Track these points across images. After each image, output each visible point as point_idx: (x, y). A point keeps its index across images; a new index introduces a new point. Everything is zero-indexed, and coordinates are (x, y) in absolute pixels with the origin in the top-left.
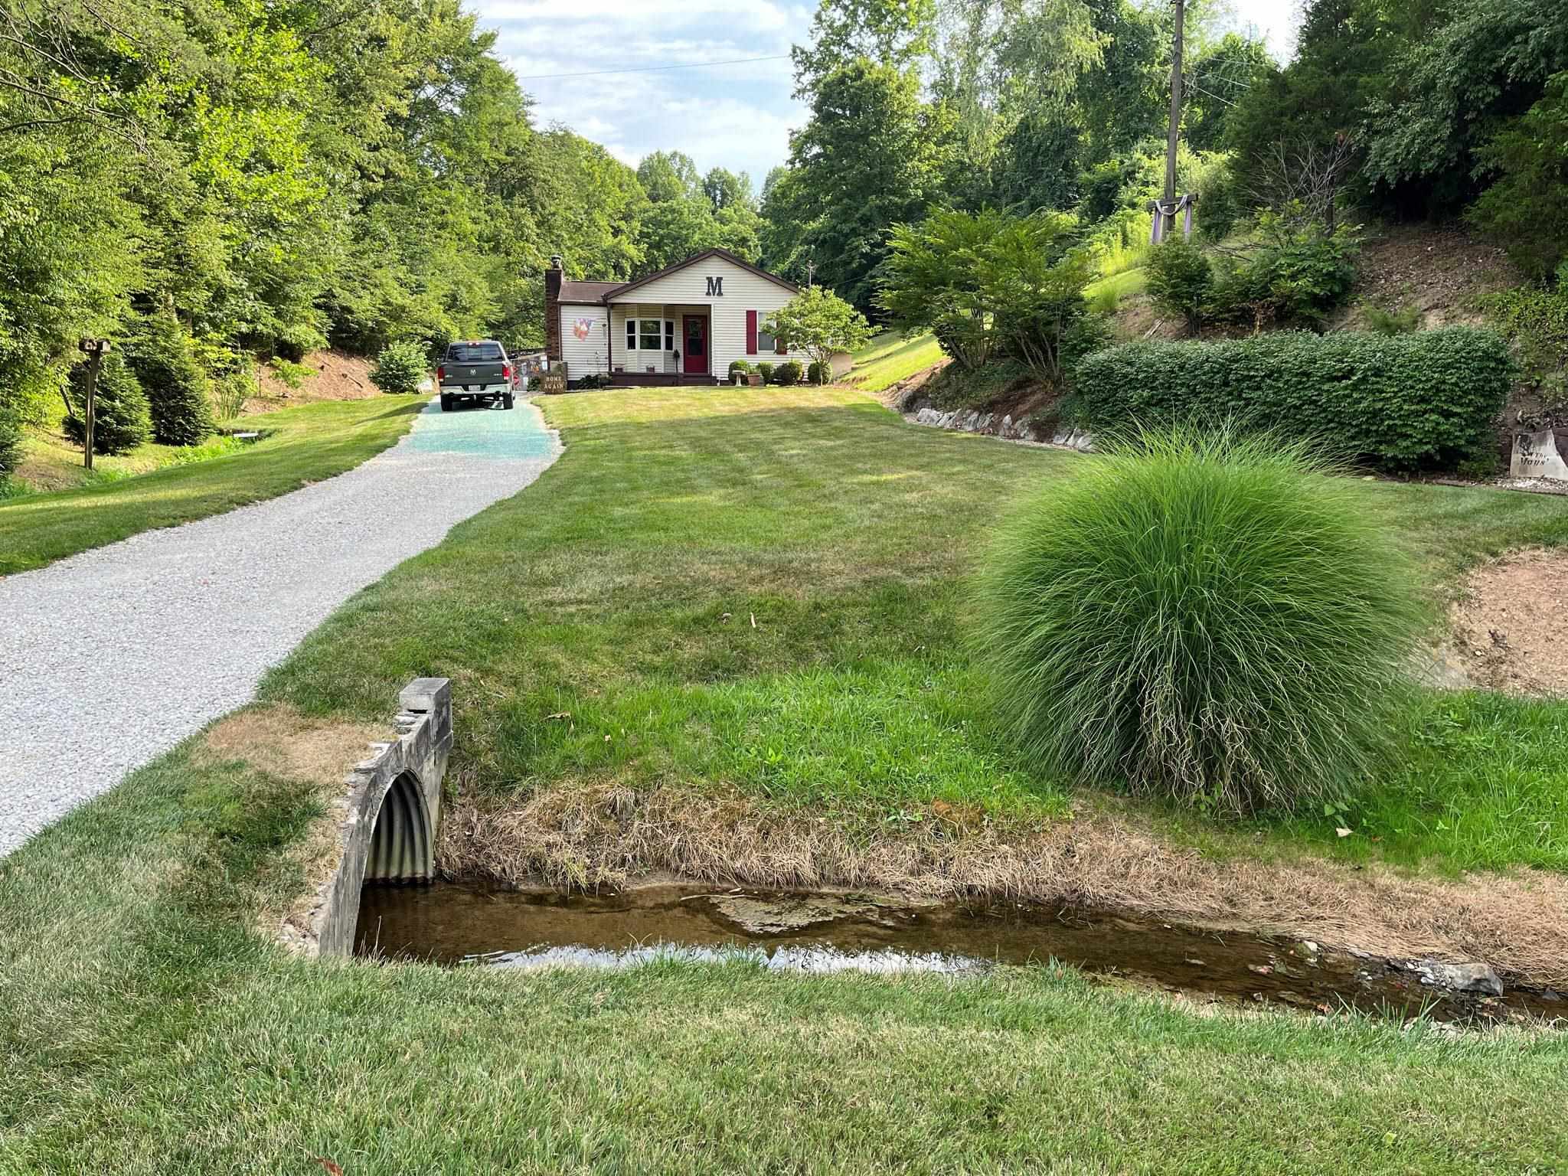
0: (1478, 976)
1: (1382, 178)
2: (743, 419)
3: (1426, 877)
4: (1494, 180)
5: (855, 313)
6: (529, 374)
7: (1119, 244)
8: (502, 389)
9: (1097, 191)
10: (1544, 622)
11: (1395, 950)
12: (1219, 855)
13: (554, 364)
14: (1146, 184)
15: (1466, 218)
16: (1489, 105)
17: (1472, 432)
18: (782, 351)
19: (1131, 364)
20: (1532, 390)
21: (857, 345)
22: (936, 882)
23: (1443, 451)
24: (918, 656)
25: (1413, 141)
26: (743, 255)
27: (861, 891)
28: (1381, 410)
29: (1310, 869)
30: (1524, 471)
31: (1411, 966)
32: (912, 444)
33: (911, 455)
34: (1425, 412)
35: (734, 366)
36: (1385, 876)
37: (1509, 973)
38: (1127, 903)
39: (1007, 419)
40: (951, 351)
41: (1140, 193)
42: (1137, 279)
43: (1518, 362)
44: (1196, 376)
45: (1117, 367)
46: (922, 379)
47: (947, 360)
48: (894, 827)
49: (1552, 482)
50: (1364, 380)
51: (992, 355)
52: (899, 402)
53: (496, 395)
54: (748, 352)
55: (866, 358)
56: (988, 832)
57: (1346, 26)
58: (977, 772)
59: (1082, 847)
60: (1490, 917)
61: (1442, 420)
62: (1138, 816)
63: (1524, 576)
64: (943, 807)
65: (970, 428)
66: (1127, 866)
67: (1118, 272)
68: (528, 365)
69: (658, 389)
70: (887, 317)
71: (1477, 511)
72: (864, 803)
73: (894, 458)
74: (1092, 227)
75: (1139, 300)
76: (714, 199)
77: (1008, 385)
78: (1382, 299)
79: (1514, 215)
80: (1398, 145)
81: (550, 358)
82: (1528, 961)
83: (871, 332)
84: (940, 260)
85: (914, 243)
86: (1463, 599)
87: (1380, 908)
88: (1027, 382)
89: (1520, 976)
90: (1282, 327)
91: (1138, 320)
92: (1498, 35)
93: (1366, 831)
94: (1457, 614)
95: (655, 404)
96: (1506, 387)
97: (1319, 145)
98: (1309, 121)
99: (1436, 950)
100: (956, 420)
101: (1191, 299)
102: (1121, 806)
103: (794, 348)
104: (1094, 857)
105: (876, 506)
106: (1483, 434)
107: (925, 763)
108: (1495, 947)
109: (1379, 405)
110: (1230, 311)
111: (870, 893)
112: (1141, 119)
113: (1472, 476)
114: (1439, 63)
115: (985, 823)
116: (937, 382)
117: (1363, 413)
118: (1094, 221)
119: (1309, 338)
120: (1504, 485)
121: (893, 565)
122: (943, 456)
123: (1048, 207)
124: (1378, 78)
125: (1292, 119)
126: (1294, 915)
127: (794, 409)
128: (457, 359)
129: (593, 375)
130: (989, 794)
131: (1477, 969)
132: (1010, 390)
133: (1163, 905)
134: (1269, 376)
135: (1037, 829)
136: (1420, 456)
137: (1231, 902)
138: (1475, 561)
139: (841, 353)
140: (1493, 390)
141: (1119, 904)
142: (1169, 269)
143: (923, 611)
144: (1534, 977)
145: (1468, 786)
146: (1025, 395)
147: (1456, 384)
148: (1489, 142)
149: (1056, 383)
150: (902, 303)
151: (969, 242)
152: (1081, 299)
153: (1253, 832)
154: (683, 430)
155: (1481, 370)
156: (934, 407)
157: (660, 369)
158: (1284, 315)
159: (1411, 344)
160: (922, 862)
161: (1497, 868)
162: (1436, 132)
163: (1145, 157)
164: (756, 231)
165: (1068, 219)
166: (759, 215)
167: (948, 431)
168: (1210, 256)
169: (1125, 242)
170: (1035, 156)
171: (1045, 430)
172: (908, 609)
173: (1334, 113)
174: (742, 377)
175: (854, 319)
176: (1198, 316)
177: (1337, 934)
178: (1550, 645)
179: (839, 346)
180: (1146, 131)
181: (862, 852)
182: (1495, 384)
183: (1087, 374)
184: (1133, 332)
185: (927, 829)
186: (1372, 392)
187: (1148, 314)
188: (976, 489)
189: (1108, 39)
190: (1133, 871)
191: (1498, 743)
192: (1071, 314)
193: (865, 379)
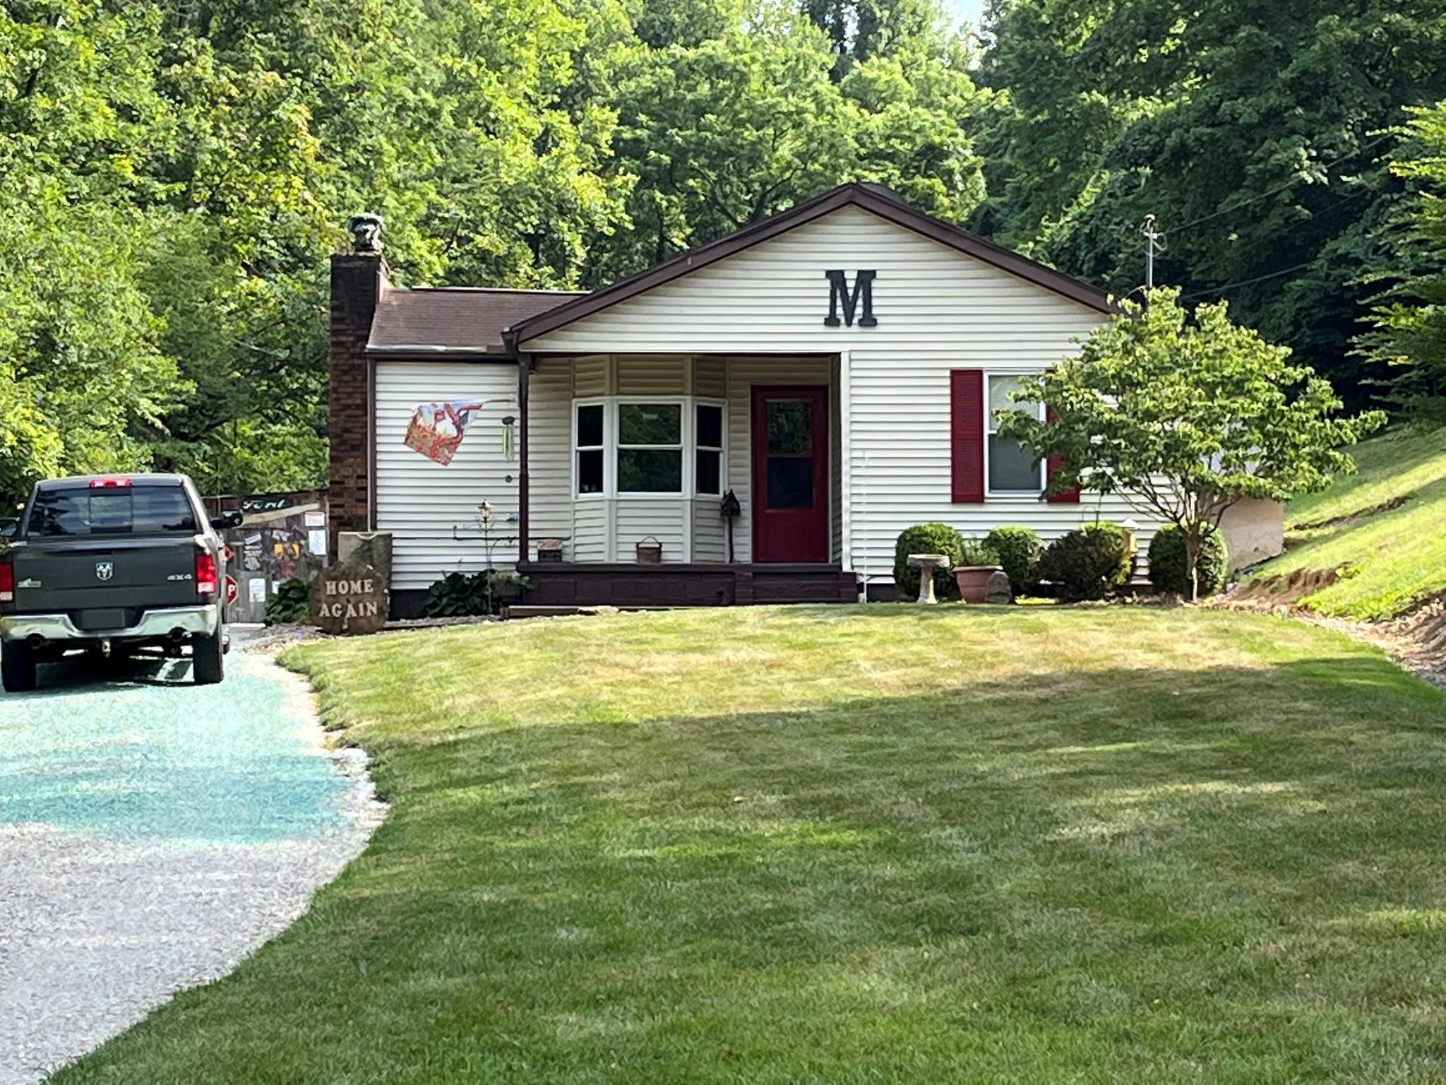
2: (952, 711)
5: (1297, 373)
6: (268, 570)
8: (189, 620)
13: (351, 540)
18: (1064, 494)
21: (1305, 473)
26: (928, 199)
35: (911, 542)
53: (172, 641)
54: (957, 499)
55: (1329, 510)
68: (267, 544)
69: (672, 616)
70: (1406, 388)
76: (838, 32)
81: (338, 524)
95: (665, 663)
103: (1106, 486)
127: (1111, 676)
128: (56, 530)
129: (469, 571)
139: (1256, 495)
154: (758, 746)
157: (678, 553)
164: (967, 124)
166: (979, 80)
174: (938, 573)
175: (1293, 392)
179: (1248, 476)
193: (1331, 578)
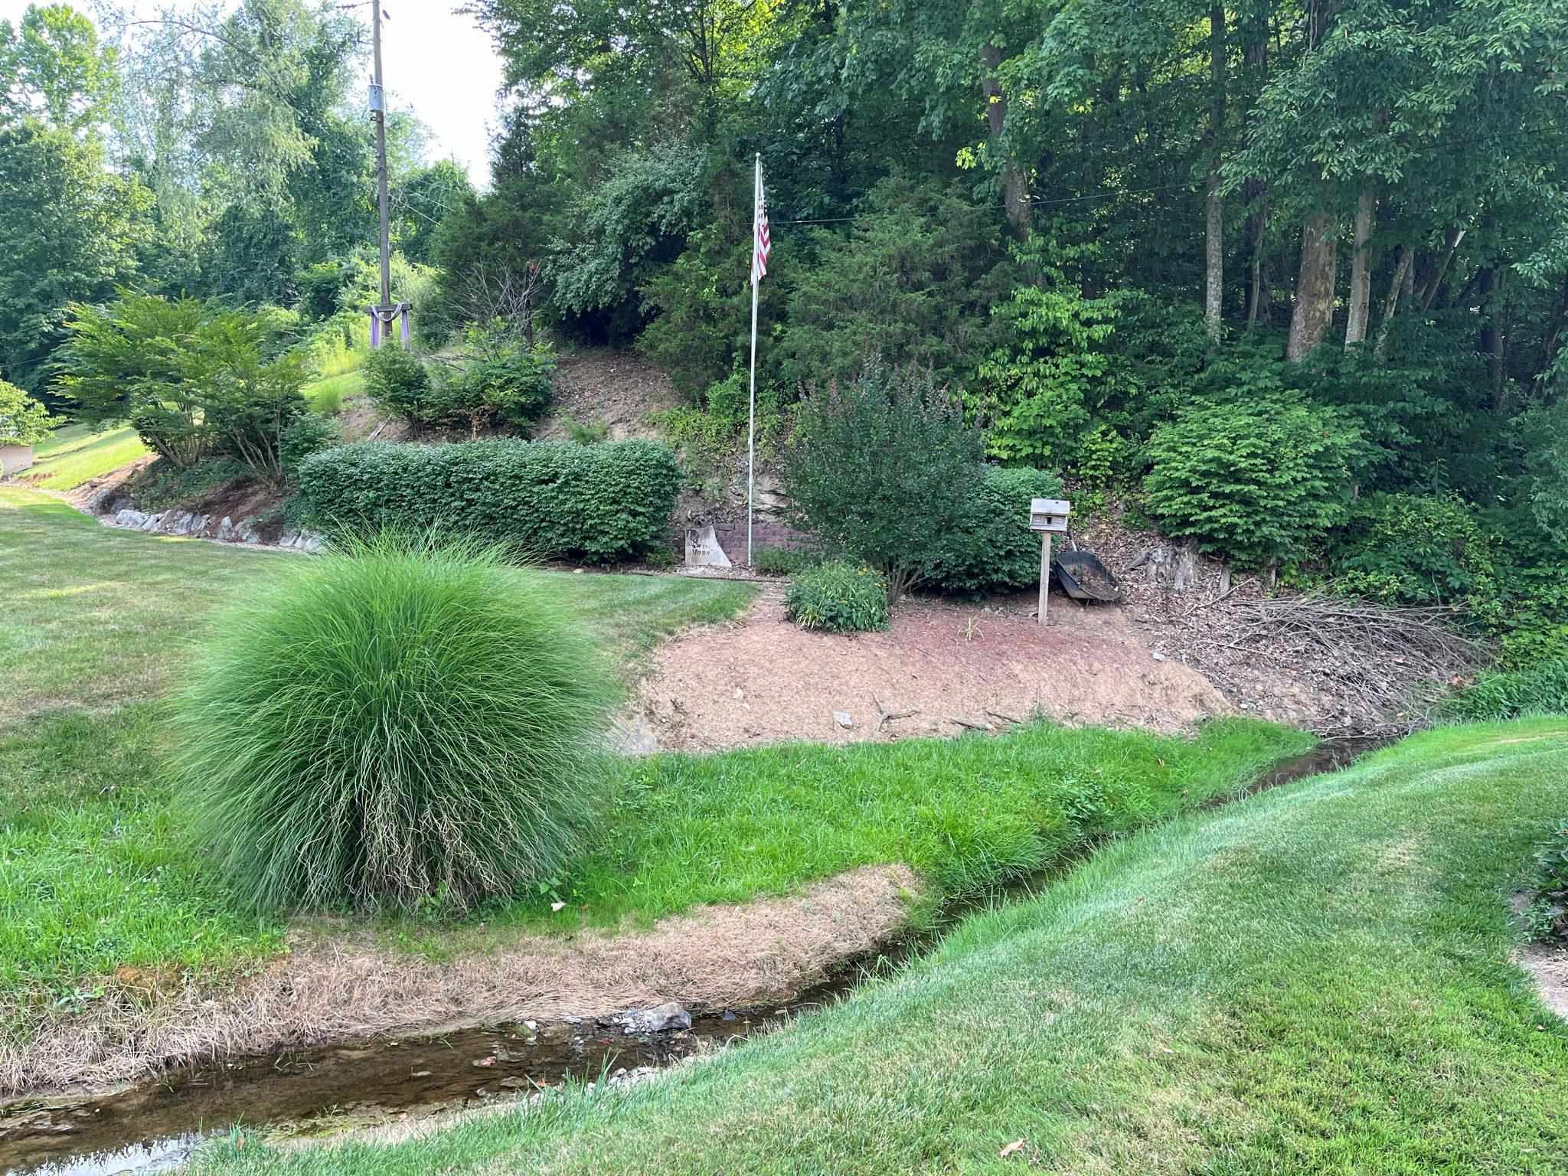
0: (669, 1015)
1: (570, 307)
3: (626, 933)
4: (656, 315)
5: (30, 401)
7: (343, 345)
9: (317, 290)
10: (711, 688)
11: (602, 1008)
12: (443, 956)
14: (366, 288)
15: (637, 346)
16: (648, 253)
17: (655, 529)
19: (354, 465)
20: (697, 492)
21: (35, 437)
22: (125, 1063)
23: (634, 545)
24: (104, 799)
25: (591, 277)
27: (28, 1097)
28: (583, 510)
29: (528, 950)
30: (695, 560)
31: (616, 1020)
32: (108, 551)
33: (105, 563)
34: (617, 512)
36: (591, 939)
37: (695, 1005)
38: (352, 1030)
39: (226, 521)
40: (155, 446)
41: (361, 296)
42: (357, 382)
43: (683, 470)
44: (419, 478)
45: (341, 467)
46: (122, 477)
47: (152, 457)
48: (68, 1009)
49: (717, 569)
50: (566, 483)
51: (205, 452)
52: (93, 502)
55: (53, 451)
56: (189, 990)
57: (529, 168)
58: (174, 923)
59: (301, 981)
60: (677, 957)
61: (630, 518)
62: (362, 934)
63: (694, 650)
64: (130, 974)
65: (184, 531)
66: (350, 991)
67: (343, 373)
70: (71, 406)
71: (658, 597)
72: (27, 990)
73: (81, 569)
74: (313, 327)
75: (362, 402)
77: (226, 484)
78: (577, 412)
79: (672, 346)
80: (579, 280)
82: (709, 990)
83: (51, 422)
84: (134, 347)
85: (100, 326)
86: (649, 674)
87: (588, 972)
88: (249, 481)
89: (704, 1005)
90: (497, 434)
91: (362, 421)
92: (650, 195)
93: (575, 900)
94: (645, 687)
96: (676, 490)
97: (515, 272)
98: (504, 248)
99: (636, 999)
100: (165, 523)
101: (412, 403)
102: (343, 927)
104: (313, 990)
105: (54, 626)
106: (663, 530)
107: (107, 927)
108: (683, 984)
109: (581, 506)
110: (448, 416)
111: (40, 1097)
112: (356, 225)
113: (657, 566)
114: (606, 212)
115: (184, 981)
116: (140, 480)
117: (569, 512)
118: (315, 320)
119: (519, 445)
120: (680, 573)
121: (70, 695)
122: (146, 563)
123: (267, 301)
124: (559, 218)
125: (489, 245)
126: (515, 998)
130: (188, 946)
131: (670, 1008)
132: (227, 490)
133: (390, 1023)
134: (486, 479)
135: (246, 974)
136: (617, 550)
137: (456, 1001)
138: (656, 640)
139: (13, 445)
140: (667, 493)
141: (342, 1034)
142: (388, 373)
143: (111, 745)
144: (715, 1003)
145: (658, 841)
146: (245, 496)
147: (638, 488)
148: (649, 283)
149: (280, 483)
150: (88, 392)
151: (169, 331)
152: (300, 398)
153: (477, 924)
155: (657, 476)
156: (137, 508)
158: (497, 422)
159: (602, 452)
160: (106, 1044)
161: (681, 911)
162: (608, 271)
163: (363, 263)
165: (287, 316)
167: (156, 534)
168: (426, 364)
169: (349, 343)
170: (247, 247)
171: (270, 532)
172: (91, 745)
173: (525, 245)
175: (28, 407)
176: (419, 420)
177: (553, 1007)
178: (716, 707)
180: (362, 237)
181: (26, 1050)
182: (667, 488)
183: (310, 475)
184: (358, 432)
185: (111, 1003)
186: (574, 494)
187: (371, 416)
188: (185, 599)
189: (315, 141)
190: (356, 994)
191: (680, 798)
192: (290, 412)
193: (50, 475)
